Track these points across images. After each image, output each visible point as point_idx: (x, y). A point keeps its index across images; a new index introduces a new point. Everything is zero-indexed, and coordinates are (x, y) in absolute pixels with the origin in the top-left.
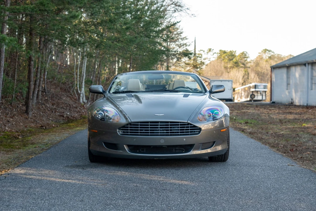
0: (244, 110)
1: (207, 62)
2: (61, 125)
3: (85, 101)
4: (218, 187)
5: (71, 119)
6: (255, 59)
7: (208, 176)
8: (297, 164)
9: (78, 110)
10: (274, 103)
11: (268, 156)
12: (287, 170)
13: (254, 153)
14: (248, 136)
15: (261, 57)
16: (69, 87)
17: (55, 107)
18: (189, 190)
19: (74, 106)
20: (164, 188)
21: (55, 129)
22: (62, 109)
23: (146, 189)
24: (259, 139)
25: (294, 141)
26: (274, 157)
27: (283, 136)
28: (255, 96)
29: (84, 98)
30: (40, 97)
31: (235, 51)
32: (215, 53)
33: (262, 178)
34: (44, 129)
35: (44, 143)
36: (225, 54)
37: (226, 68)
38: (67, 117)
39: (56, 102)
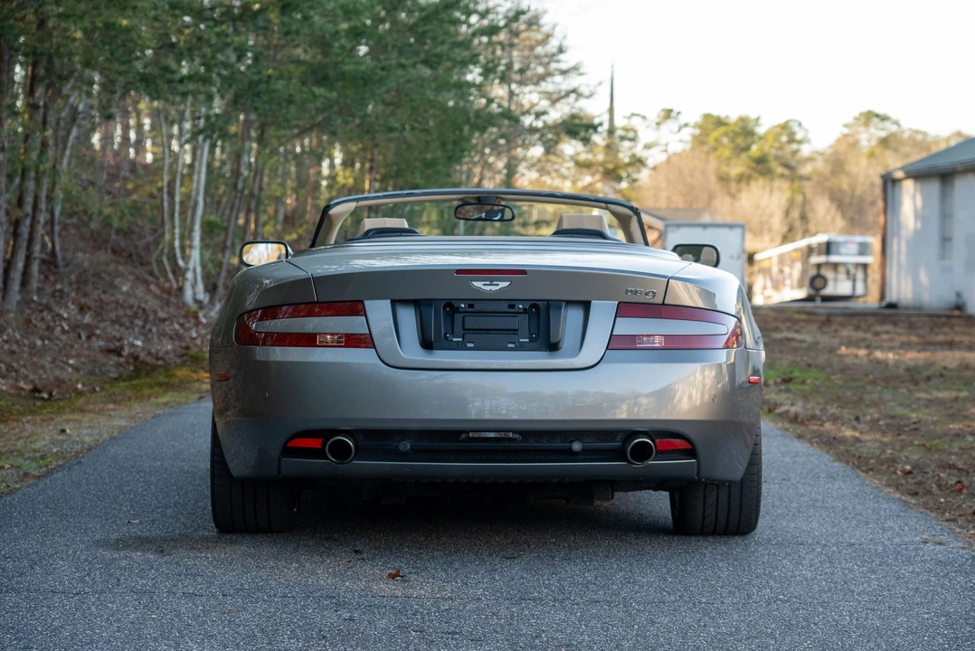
0: (782, 331)
1: (655, 157)
2: (107, 386)
3: (202, 296)
4: (653, 623)
5: (147, 364)
6: (830, 147)
7: (622, 582)
8: (956, 538)
9: (174, 330)
10: (892, 306)
11: (854, 507)
12: (918, 559)
13: (803, 495)
14: (787, 430)
15: (850, 140)
16: (147, 248)
17: (87, 319)
18: (543, 635)
19: (162, 314)
20: (452, 629)
21: (81, 401)
22: (117, 327)
23: (386, 631)
24: (825, 443)
25: (956, 450)
26: (873, 511)
27: (915, 429)
28: (825, 280)
29: (200, 287)
30: (34, 284)
31: (758, 119)
32: (686, 125)
33: (822, 591)
34: (42, 399)
35: (35, 451)
36: (722, 130)
37: (723, 179)
38: (131, 355)
39: (96, 301)
